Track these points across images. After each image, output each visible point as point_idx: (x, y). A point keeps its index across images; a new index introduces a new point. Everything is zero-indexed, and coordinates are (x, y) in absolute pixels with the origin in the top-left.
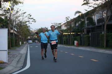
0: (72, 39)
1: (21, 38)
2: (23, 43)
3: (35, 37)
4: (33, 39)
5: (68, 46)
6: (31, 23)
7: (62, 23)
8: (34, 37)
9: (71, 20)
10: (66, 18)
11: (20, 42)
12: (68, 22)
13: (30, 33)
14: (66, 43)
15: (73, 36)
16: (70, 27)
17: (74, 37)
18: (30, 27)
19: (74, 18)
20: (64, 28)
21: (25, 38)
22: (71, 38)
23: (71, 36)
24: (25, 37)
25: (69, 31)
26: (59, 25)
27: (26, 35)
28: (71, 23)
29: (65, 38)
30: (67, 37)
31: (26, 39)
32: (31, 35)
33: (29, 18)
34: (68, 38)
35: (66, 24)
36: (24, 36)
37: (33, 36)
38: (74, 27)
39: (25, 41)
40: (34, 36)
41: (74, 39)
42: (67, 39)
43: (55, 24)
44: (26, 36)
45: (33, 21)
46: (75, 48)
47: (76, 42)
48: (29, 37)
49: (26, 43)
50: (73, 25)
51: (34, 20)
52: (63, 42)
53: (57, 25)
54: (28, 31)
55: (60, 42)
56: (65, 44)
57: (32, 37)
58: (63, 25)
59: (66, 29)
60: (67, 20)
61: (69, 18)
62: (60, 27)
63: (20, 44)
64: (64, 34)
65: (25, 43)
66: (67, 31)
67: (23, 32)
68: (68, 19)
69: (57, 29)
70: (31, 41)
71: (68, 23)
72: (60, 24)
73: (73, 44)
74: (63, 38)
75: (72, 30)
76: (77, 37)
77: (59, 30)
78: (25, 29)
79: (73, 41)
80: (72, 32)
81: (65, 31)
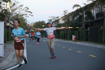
0: (70, 33)
3: (32, 31)
5: (66, 40)
6: (28, 17)
7: (60, 17)
8: (30, 31)
9: (69, 14)
10: (64, 11)
12: (66, 16)
13: (26, 27)
15: (70, 31)
16: (68, 21)
17: (71, 31)
18: (26, 20)
19: (72, 12)
20: (61, 22)
22: (68, 32)
23: (68, 30)
25: (67, 25)
26: (57, 19)
28: (69, 16)
30: (64, 31)
33: (26, 11)
35: (64, 18)
37: (30, 29)
38: (72, 21)
41: (72, 33)
42: (65, 33)
43: (53, 18)
45: (30, 15)
46: (74, 43)
47: (74, 37)
50: (71, 19)
51: (31, 13)
54: (25, 25)
55: (57, 36)
56: (62, 38)
57: (28, 30)
58: (60, 18)
59: (64, 23)
60: (65, 14)
61: (67, 11)
62: (58, 21)
66: (65, 25)
69: (54, 23)
70: (27, 35)
72: (58, 17)
73: (71, 39)
74: (61, 32)
75: (70, 24)
76: (75, 31)
77: (57, 23)
78: (22, 22)
79: (70, 36)
80: (70, 26)
81: (62, 25)
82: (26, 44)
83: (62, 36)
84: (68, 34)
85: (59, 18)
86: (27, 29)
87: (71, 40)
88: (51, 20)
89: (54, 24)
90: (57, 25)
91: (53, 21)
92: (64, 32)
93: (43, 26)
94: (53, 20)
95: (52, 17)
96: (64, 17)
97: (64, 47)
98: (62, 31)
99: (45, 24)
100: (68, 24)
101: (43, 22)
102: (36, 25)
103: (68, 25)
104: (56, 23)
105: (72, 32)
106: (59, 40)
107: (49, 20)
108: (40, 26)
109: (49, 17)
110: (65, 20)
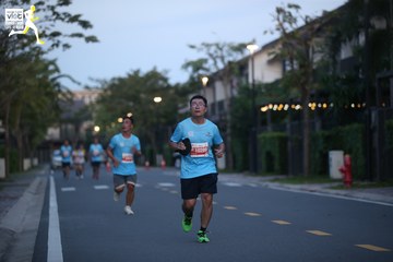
0: (314, 139)
1: (2, 136)
2: (13, 168)
3: (90, 129)
6: (67, 46)
7: (253, 42)
8: (82, 131)
9: (310, 24)
10: (279, 11)
12: (287, 38)
13: (56, 108)
14: (277, 166)
15: (318, 125)
16: (301, 66)
17: (324, 127)
18: (57, 70)
19: (326, 14)
20: (264, 73)
21: (31, 137)
22: (306, 132)
23: (306, 120)
24: (26, 130)
25: (295, 92)
26: (238, 57)
27: (32, 116)
29: (268, 134)
30: (283, 129)
31: (37, 141)
32: (64, 116)
33: (55, 13)
34: (287, 134)
35: (277, 49)
36: (21, 126)
37: (77, 122)
38: (327, 69)
39: (27, 156)
40: (86, 125)
41: (327, 139)
42: (283, 141)
43: (213, 49)
44: (35, 124)
45: (80, 35)
46: (333, 193)
47: (337, 159)
48: (53, 132)
49: (33, 167)
50: (317, 58)
51: (85, 24)
52: (262, 160)
53: (222, 58)
54: (47, 94)
55: (240, 158)
56: (270, 170)
57: (70, 127)
58: (257, 53)
59: (277, 82)
60: (286, 25)
61: (293, 11)
62: (242, 67)
63: (1, 171)
64: (264, 109)
65: (27, 163)
66: (286, 89)
67: (15, 103)
68: (292, 20)
69: (221, 79)
71: (291, 45)
72: (241, 48)
73: (321, 171)
74: (260, 136)
75: (315, 87)
76: (347, 127)
77: (235, 82)
78: (30, 81)
79: (317, 155)
80: (312, 96)
81: (270, 95)
82: (61, 211)
83: (269, 156)
84: (306, 142)
86: (62, 122)
87: (320, 182)
88: (206, 61)
89: (219, 85)
90: (235, 93)
91: (214, 70)
92: (276, 134)
93: (158, 100)
94: (213, 66)
95: (205, 49)
96: (280, 46)
97: (281, 222)
98: (269, 128)
99: (169, 87)
100: (306, 82)
101: (153, 75)
102: (112, 97)
103: (304, 91)
104: (231, 82)
105: (327, 133)
106: (253, 182)
107: (189, 64)
108: (135, 99)
109: (192, 47)
110: (287, 62)
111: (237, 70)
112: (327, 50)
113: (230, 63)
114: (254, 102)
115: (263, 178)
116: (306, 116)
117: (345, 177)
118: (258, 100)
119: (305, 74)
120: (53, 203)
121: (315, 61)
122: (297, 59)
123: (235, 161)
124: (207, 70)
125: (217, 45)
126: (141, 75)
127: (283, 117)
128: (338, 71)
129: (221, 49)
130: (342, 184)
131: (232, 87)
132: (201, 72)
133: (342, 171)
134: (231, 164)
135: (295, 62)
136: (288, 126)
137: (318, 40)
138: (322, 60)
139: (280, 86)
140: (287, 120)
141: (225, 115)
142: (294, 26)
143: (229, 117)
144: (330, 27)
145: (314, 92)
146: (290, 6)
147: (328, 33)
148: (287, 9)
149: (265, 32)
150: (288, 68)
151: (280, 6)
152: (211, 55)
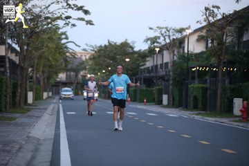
0: (224, 90)
1: (31, 78)
2: (38, 97)
3: (84, 76)
4: (78, 83)
5: (210, 115)
8: (80, 76)
10: (207, 9)
11: (30, 95)
12: (210, 25)
13: (66, 61)
14: (200, 106)
15: (227, 81)
16: (218, 44)
17: (231, 83)
18: (67, 38)
19: (236, 12)
21: (49, 78)
22: (220, 85)
23: (220, 77)
24: (46, 75)
25: (213, 60)
26: (178, 36)
27: (50, 66)
28: (222, 28)
29: (195, 85)
31: (52, 82)
32: (69, 66)
33: (68, 4)
34: (207, 85)
35: (203, 33)
36: (43, 72)
37: (77, 71)
39: (45, 91)
40: (82, 73)
41: (232, 90)
42: (205, 90)
43: (164, 31)
44: (53, 70)
46: (235, 124)
48: (62, 76)
49: (49, 97)
51: (86, 12)
52: (191, 101)
53: (169, 36)
55: (177, 99)
56: (195, 107)
58: (190, 34)
59: (202, 53)
60: (211, 18)
62: (180, 43)
63: (30, 100)
64: (193, 70)
66: (208, 58)
67: (40, 57)
68: (213, 14)
69: (167, 49)
70: (67, 92)
71: (214, 29)
72: (181, 30)
73: (228, 110)
74: (190, 86)
75: (226, 58)
76: (246, 84)
77: (176, 53)
78: (50, 45)
79: (226, 100)
80: (225, 63)
81: (198, 61)
82: (67, 127)
83: (195, 98)
85: (184, 34)
86: (67, 70)
87: (227, 117)
89: (166, 53)
90: (175, 58)
91: (163, 43)
92: (200, 85)
93: (127, 60)
95: (159, 31)
96: (205, 31)
97: (204, 142)
98: (196, 82)
99: (135, 52)
101: (125, 45)
102: (99, 56)
103: (219, 59)
104: (174, 52)
105: (232, 87)
106: (185, 114)
107: (148, 39)
108: (114, 59)
109: (151, 29)
110: (210, 41)
111: (178, 44)
112: (235, 35)
113: (174, 39)
114: (188, 65)
115: (192, 113)
116: (220, 75)
117: (243, 115)
118: (191, 63)
119: (220, 49)
120: (62, 122)
121: (227, 41)
122: (216, 40)
123: (173, 101)
124: (160, 43)
125: (166, 28)
126: (118, 44)
127: (205, 75)
128: (241, 48)
129: (169, 31)
130: (241, 119)
131: (174, 55)
132: (155, 44)
133: (241, 111)
134: (171, 103)
135: (215, 41)
136: (208, 81)
137: (230, 28)
138: (232, 41)
139: (205, 56)
140: (207, 77)
141: (169, 72)
142: (215, 19)
143: (171, 73)
144: (238, 21)
145: (225, 60)
146: (213, 7)
147: (236, 25)
148: (212, 9)
149: (198, 22)
150: (210, 45)
151: (207, 6)
152: (162, 34)
